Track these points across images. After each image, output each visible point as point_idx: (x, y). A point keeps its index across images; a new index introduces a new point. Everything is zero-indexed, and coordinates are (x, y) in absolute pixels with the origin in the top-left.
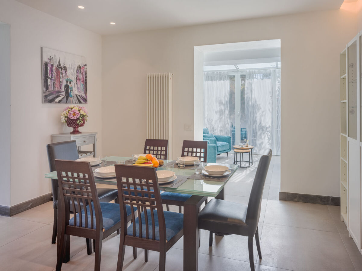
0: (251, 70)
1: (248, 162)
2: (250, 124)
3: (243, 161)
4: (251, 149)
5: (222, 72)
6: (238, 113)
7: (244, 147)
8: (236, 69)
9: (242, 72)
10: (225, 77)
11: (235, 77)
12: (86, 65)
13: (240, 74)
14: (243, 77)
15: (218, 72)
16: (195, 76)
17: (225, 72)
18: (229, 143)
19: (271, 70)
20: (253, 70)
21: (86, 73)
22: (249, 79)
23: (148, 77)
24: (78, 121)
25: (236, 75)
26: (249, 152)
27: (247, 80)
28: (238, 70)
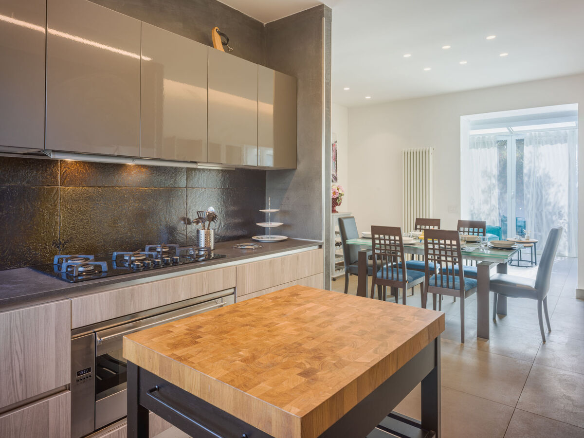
0: (533, 133)
1: (529, 262)
2: (532, 210)
3: (521, 260)
4: (535, 243)
5: (487, 137)
6: (512, 193)
7: (523, 240)
8: (508, 131)
9: (517, 135)
10: (492, 143)
11: (508, 143)
12: (336, 142)
13: (515, 138)
14: (520, 142)
15: (479, 138)
16: (461, 150)
17: (492, 136)
18: (498, 235)
19: (567, 131)
20: (537, 133)
21: (336, 150)
22: (530, 144)
23: (405, 153)
24: (337, 200)
25: (508, 139)
26: (531, 247)
27: (527, 146)
28: (512, 133)
